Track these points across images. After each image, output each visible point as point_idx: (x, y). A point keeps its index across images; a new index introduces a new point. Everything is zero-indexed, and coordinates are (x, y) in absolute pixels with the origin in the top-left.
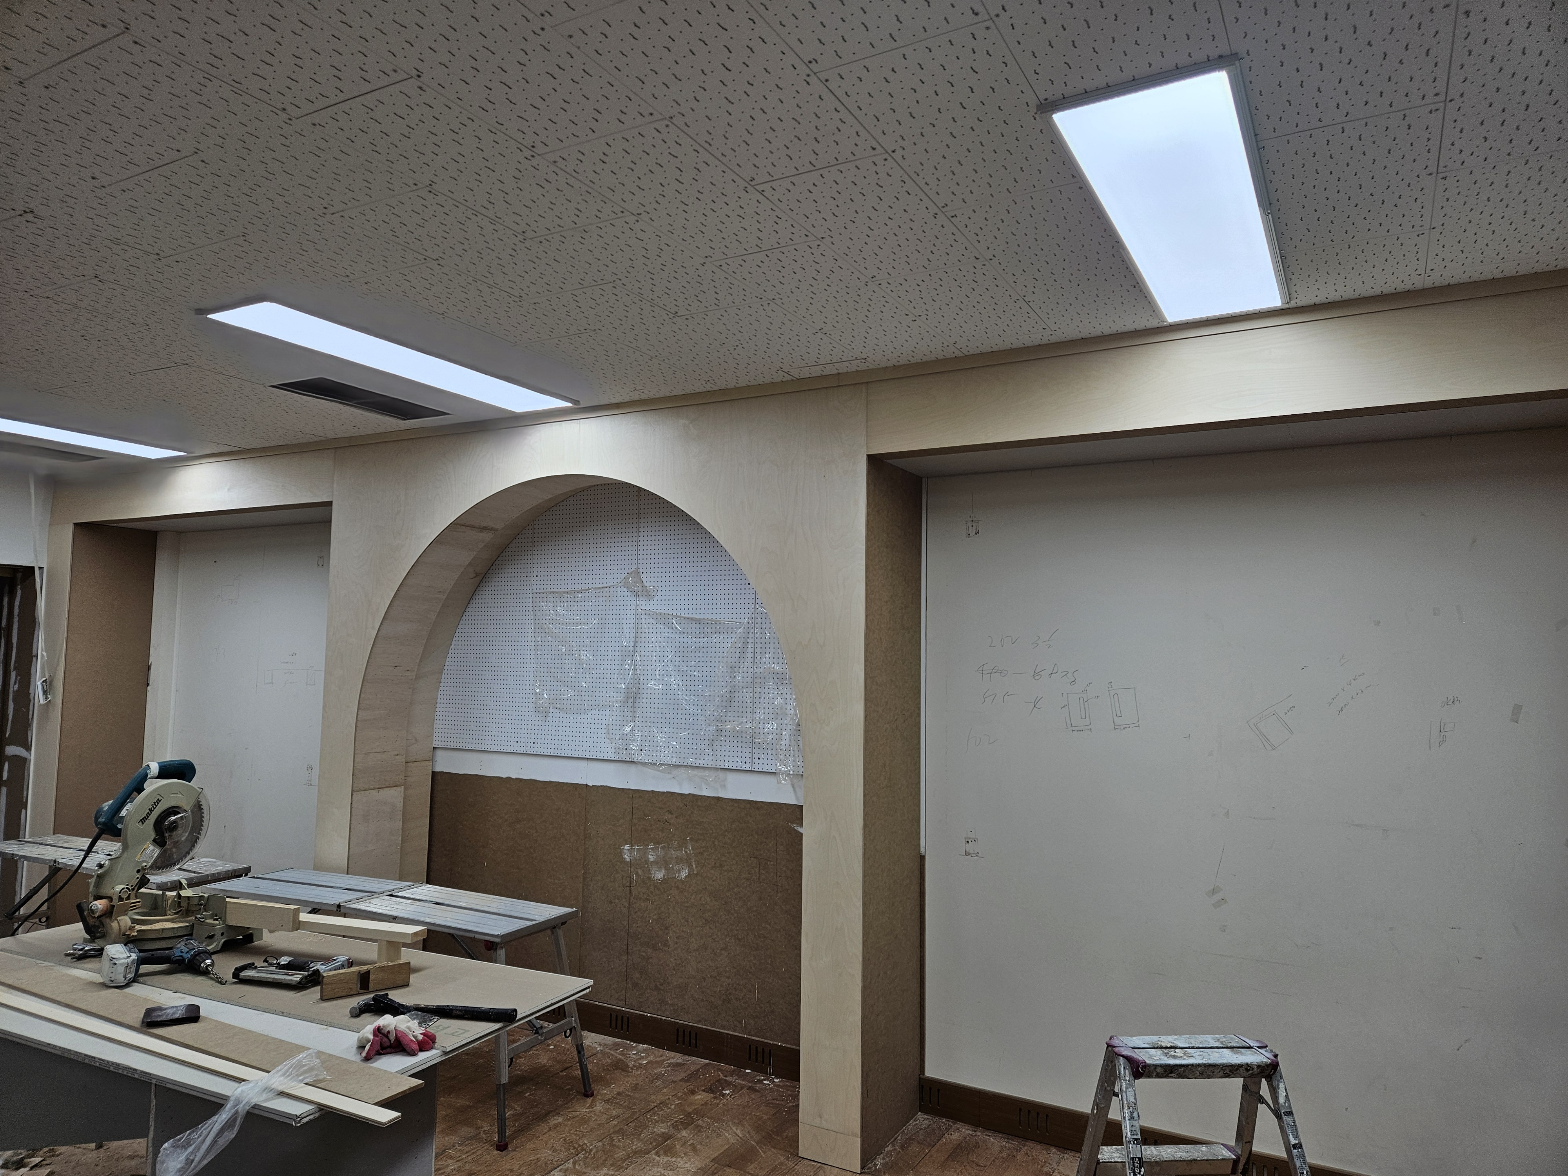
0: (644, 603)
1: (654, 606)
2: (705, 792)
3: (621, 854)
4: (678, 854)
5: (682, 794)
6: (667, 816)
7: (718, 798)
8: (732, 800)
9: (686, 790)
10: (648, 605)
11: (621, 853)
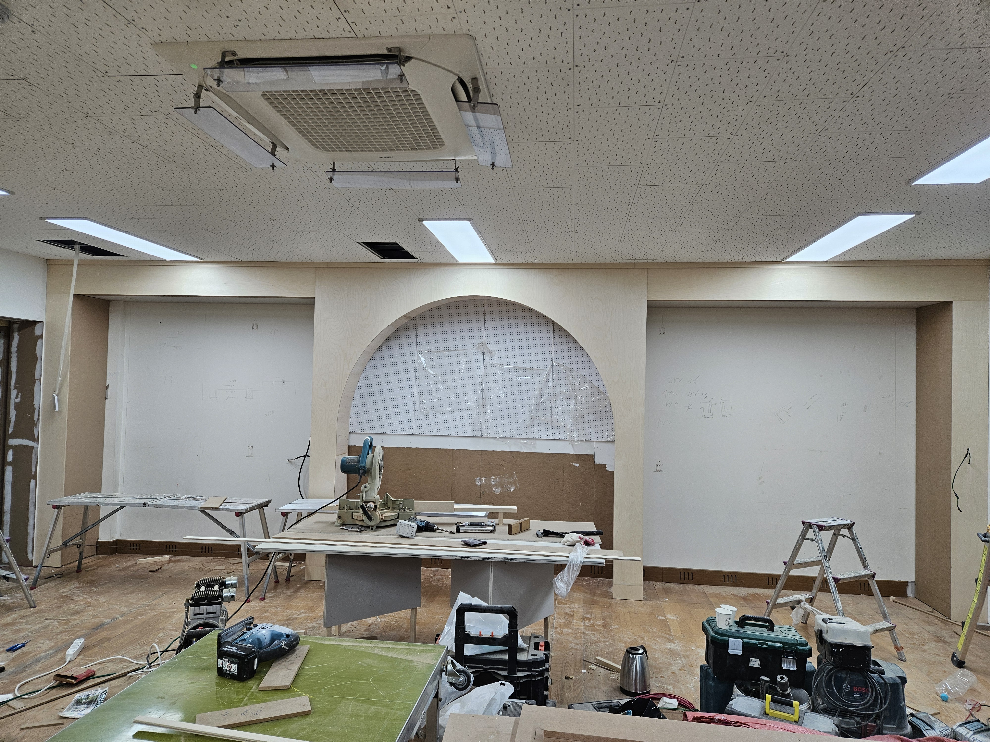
0: (488, 358)
1: (493, 360)
2: (524, 450)
4: (509, 480)
5: (510, 452)
6: (502, 463)
7: (532, 453)
8: (540, 453)
9: (513, 449)
10: (490, 359)
11: (475, 481)
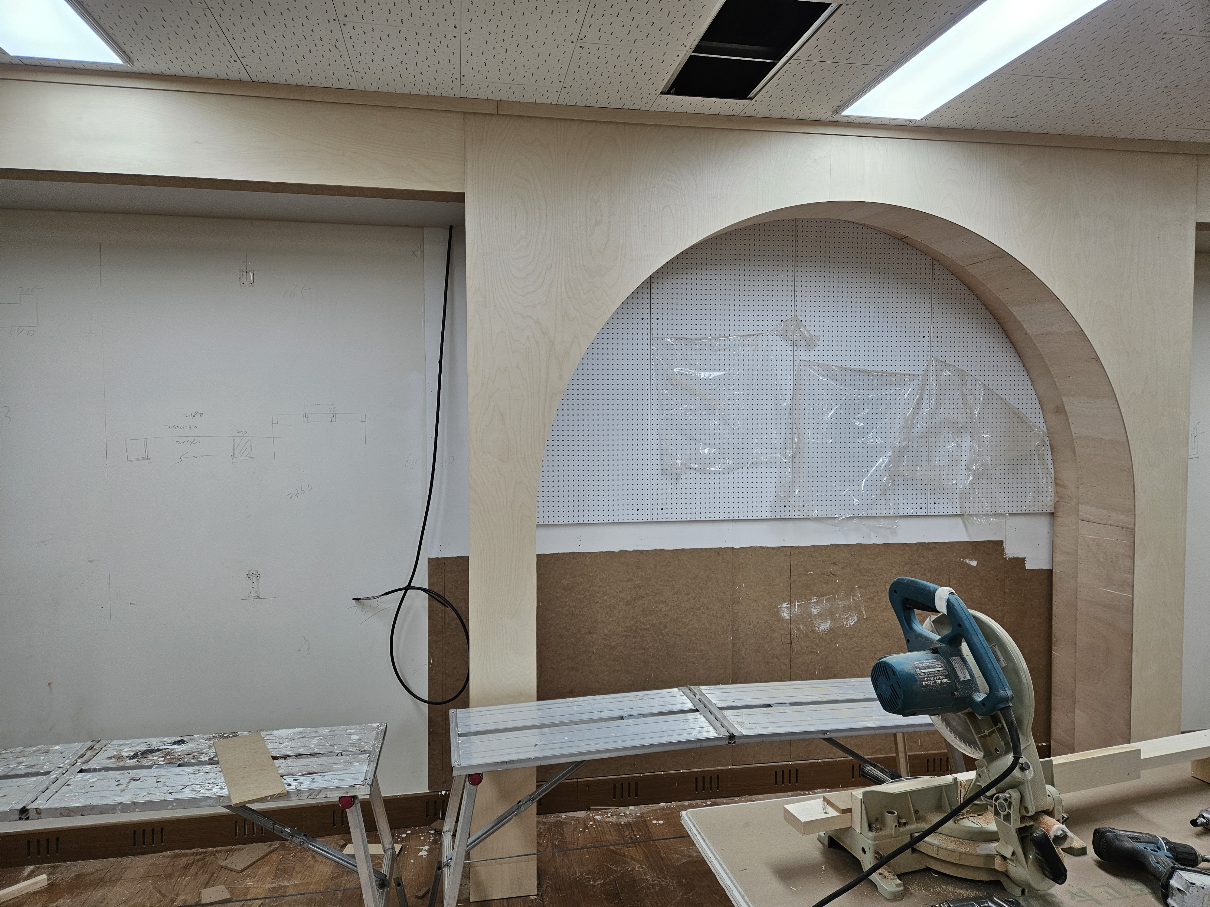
0: (802, 353)
1: (814, 356)
2: (875, 540)
3: (777, 614)
4: (846, 603)
5: (848, 545)
6: (833, 569)
7: (889, 545)
8: (903, 544)
9: (853, 540)
10: (807, 355)
11: (778, 612)
